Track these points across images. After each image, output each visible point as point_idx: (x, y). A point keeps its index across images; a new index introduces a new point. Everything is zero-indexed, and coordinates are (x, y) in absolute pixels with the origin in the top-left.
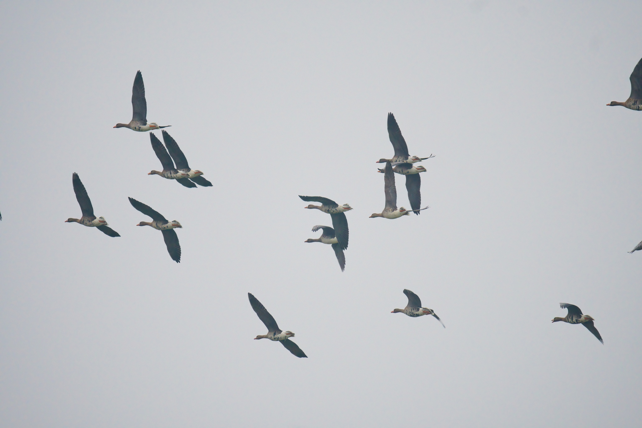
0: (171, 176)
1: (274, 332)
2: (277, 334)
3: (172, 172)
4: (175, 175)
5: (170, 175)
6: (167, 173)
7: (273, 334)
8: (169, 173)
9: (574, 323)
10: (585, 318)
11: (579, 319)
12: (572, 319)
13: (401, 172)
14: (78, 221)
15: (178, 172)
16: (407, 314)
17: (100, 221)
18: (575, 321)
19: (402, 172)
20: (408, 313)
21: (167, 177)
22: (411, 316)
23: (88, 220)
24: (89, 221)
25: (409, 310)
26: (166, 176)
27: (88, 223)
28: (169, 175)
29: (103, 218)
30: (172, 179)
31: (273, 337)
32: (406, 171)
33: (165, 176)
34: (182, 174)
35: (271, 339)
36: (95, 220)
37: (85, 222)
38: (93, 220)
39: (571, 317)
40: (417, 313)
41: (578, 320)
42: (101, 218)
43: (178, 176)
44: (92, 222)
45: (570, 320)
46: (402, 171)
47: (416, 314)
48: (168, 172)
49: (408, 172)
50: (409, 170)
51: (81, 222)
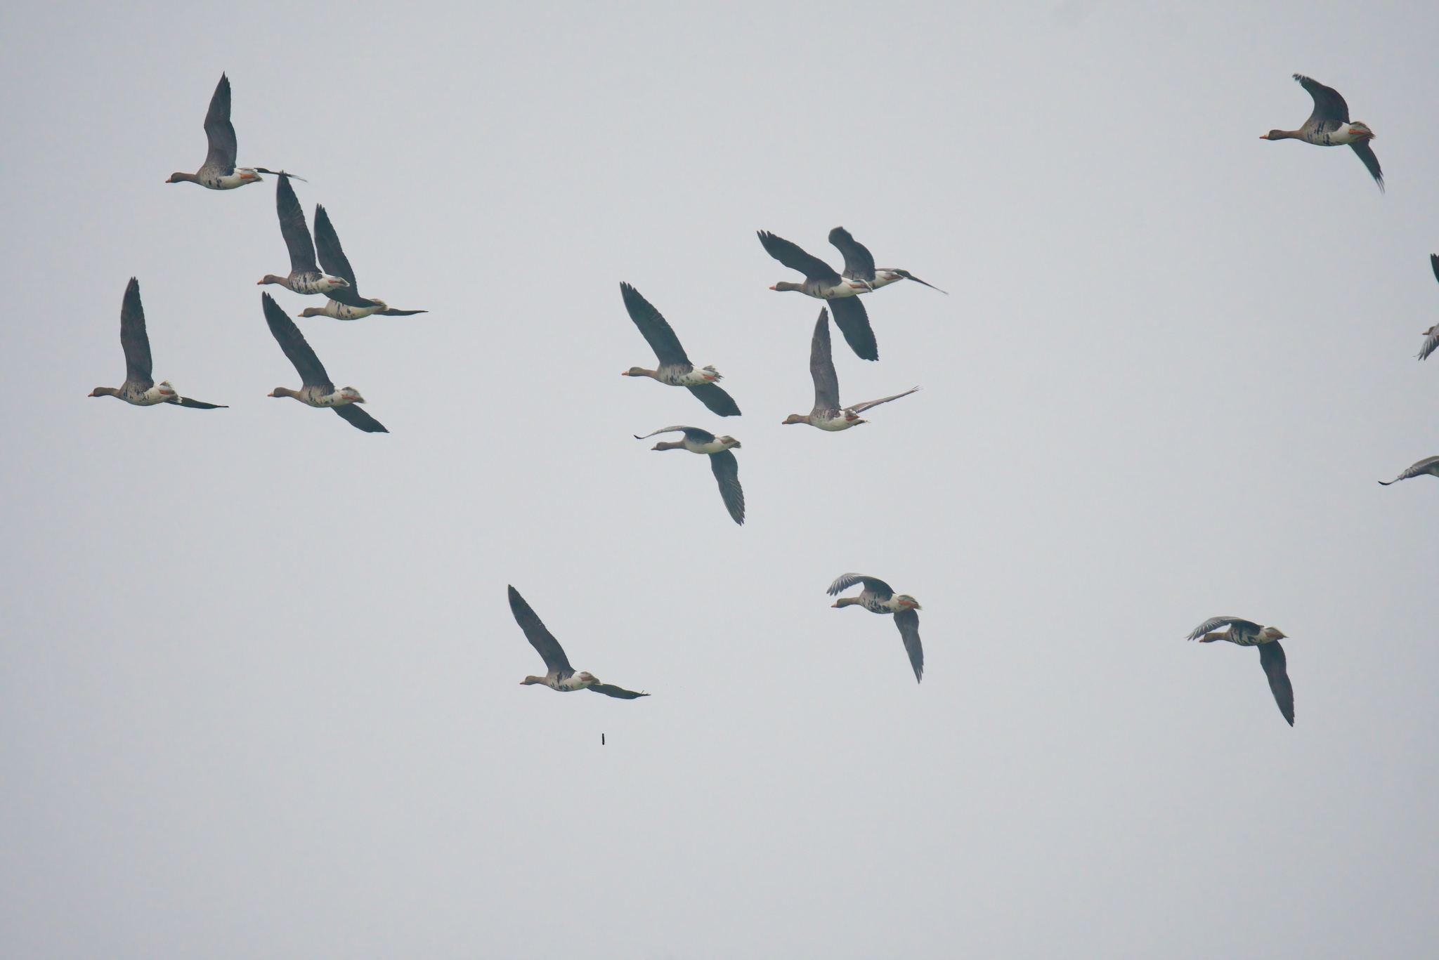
0: (306, 286)
1: (558, 673)
2: (563, 677)
3: (307, 276)
4: (314, 284)
5: (304, 284)
6: (298, 278)
7: (556, 678)
8: (302, 279)
9: (1246, 644)
10: (1267, 633)
11: (1255, 637)
12: (1241, 636)
13: (817, 292)
14: (115, 393)
15: (321, 277)
16: (864, 606)
17: (162, 392)
18: (1247, 640)
19: (820, 292)
20: (866, 604)
21: (297, 288)
22: (873, 610)
23: (135, 391)
24: (138, 393)
25: (870, 598)
26: (295, 286)
27: (134, 395)
28: (302, 283)
29: (169, 386)
30: (307, 294)
31: (556, 683)
32: (827, 290)
33: (293, 286)
34: (331, 282)
35: (553, 686)
36: (151, 390)
37: (129, 395)
38: (147, 389)
39: (1238, 632)
40: (886, 604)
41: (1253, 638)
42: (164, 384)
43: (320, 286)
44: (145, 393)
45: (1236, 637)
46: (819, 289)
47: (884, 607)
48: (299, 276)
49: (833, 293)
50: (834, 288)
51: (122, 395)
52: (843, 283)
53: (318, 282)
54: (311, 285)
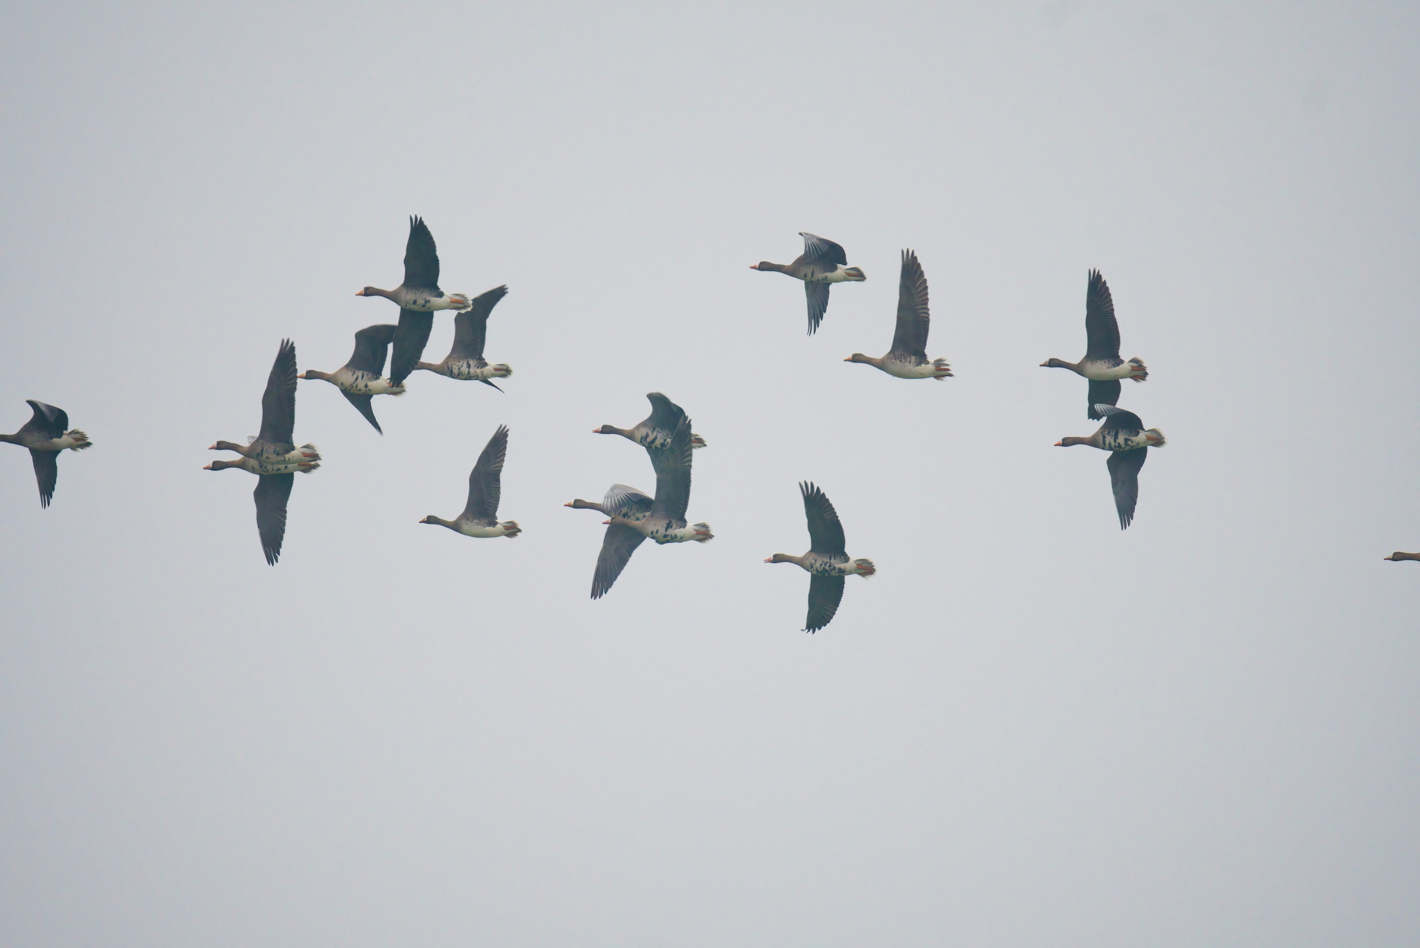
52: (838, 270)
53: (483, 369)
54: (475, 372)
